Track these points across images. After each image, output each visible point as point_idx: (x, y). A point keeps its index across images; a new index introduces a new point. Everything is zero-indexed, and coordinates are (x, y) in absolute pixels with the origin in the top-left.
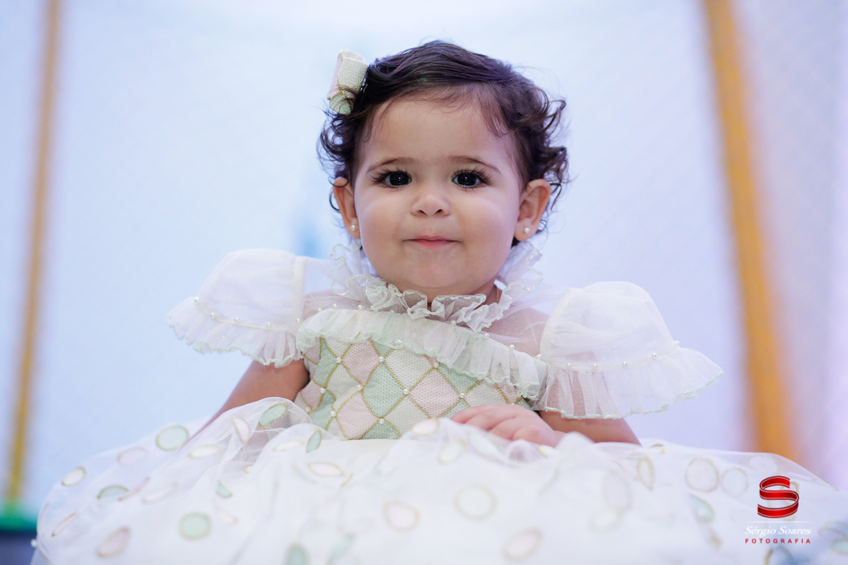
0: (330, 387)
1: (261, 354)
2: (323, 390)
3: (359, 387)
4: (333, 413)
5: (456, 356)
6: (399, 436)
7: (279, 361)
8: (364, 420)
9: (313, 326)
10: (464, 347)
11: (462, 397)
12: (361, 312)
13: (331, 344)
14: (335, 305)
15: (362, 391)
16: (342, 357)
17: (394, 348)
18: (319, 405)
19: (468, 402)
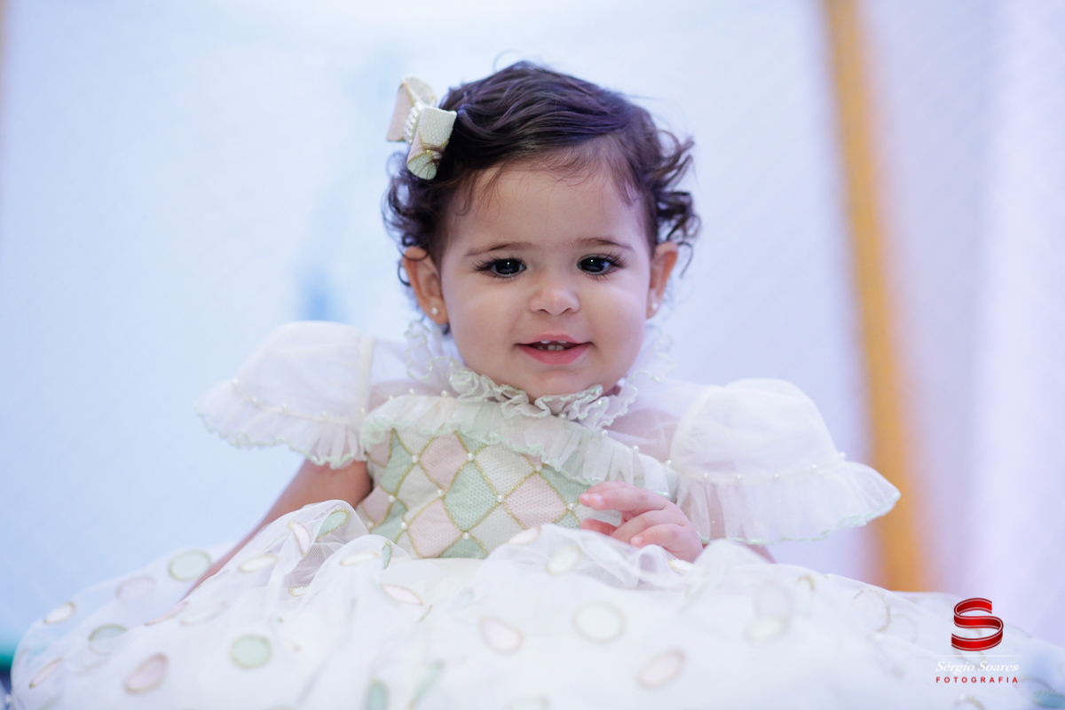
0: (402, 495)
1: (314, 451)
2: (391, 498)
3: (440, 492)
4: (403, 525)
5: (566, 457)
6: (485, 556)
7: (337, 461)
8: (443, 533)
9: (385, 415)
10: (574, 447)
11: (570, 508)
12: (445, 400)
13: (407, 438)
14: (412, 391)
15: (443, 498)
16: (420, 455)
17: (487, 443)
18: (386, 519)
19: (578, 515)
